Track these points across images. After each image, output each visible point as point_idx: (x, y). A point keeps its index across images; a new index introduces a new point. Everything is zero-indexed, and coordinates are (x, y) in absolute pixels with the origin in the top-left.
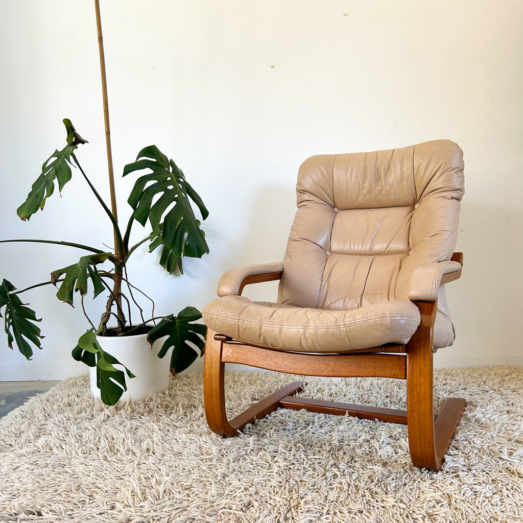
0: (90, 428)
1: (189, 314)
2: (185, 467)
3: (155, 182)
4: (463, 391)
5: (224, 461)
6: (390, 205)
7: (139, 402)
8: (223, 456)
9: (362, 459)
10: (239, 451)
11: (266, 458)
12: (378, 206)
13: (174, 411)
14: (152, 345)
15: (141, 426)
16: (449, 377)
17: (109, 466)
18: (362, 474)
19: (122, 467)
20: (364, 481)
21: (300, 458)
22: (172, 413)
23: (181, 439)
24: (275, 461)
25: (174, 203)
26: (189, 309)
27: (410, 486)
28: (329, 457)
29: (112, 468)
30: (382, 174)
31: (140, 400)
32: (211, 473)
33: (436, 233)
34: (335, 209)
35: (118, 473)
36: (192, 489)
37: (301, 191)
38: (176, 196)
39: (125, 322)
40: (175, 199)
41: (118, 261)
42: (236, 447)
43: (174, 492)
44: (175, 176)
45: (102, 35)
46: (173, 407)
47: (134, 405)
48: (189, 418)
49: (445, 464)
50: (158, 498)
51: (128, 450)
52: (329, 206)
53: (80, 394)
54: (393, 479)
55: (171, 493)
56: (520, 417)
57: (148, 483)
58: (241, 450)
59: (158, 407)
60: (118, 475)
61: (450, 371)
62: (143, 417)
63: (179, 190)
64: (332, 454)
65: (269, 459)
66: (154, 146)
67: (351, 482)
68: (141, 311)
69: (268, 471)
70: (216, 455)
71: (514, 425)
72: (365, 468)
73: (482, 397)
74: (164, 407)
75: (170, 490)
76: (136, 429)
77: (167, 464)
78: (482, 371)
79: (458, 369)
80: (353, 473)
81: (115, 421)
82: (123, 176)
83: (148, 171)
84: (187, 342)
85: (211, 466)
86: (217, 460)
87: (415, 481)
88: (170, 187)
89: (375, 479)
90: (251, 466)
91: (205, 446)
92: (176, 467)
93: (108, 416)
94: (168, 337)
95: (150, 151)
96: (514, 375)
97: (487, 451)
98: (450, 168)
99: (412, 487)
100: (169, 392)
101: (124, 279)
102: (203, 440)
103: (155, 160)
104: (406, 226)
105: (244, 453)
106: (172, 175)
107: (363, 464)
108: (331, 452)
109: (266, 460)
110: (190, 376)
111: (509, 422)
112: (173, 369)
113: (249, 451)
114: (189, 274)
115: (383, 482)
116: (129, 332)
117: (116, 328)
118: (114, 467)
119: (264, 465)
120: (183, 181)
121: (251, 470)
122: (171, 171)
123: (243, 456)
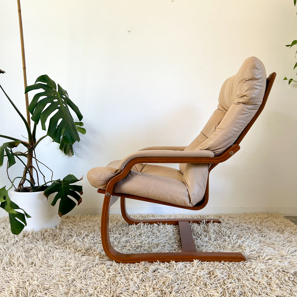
0: (2, 249)
1: (69, 179)
2: (51, 275)
3: (46, 97)
4: (237, 228)
5: (77, 271)
7: (38, 233)
8: (78, 267)
9: (163, 271)
10: (88, 264)
11: (103, 269)
13: (58, 238)
14: (47, 198)
15: (34, 248)
16: (231, 219)
17: (4, 274)
18: (160, 280)
19: (11, 274)
20: (159, 285)
21: (125, 269)
22: (57, 239)
23: (56, 256)
24: (109, 271)
25: (57, 110)
26: (70, 176)
27: (188, 289)
28: (143, 268)
29: (5, 275)
31: (40, 231)
32: (66, 279)
35: (7, 278)
36: (49, 289)
38: (59, 106)
39: (34, 184)
40: (58, 108)
41: (29, 146)
42: (87, 262)
43: (38, 292)
45: (20, 9)
46: (58, 236)
47: (35, 235)
48: (66, 243)
50: (26, 295)
51: (20, 263)
53: (5, 227)
54: (178, 284)
55: (36, 292)
57: (24, 285)
58: (89, 264)
59: (49, 236)
60: (7, 280)
61: (232, 215)
62: (38, 242)
63: (61, 102)
64: (146, 267)
65: (105, 270)
66: (46, 75)
67: (151, 285)
68: (44, 177)
69: (102, 278)
70: (73, 267)
71: (262, 249)
72: (163, 277)
73: (248, 232)
74: (53, 235)
75: (36, 290)
76: (31, 249)
77: (41, 272)
78: (251, 215)
79: (237, 214)
80: (155, 279)
81: (19, 244)
82: (25, 93)
84: (68, 196)
85: (67, 274)
86: (73, 270)
87: (191, 286)
88: (56, 100)
89: (167, 284)
90: (93, 274)
91: (69, 261)
92: (46, 275)
93: (17, 241)
94: (57, 193)
95: (44, 78)
96: (270, 218)
97: (241, 266)
99: (188, 290)
100: (59, 227)
101: (34, 158)
102: (69, 257)
103: (46, 84)
105: (91, 266)
106: (58, 93)
107: (163, 274)
108: (145, 266)
109: (104, 270)
110: (76, 217)
112: (60, 213)
113: (94, 265)
114: (77, 155)
115: (171, 286)
116: (36, 189)
117: (29, 187)
118: (7, 274)
119: (101, 274)
120: (65, 97)
121: (92, 277)
122: (57, 91)
123: (90, 268)
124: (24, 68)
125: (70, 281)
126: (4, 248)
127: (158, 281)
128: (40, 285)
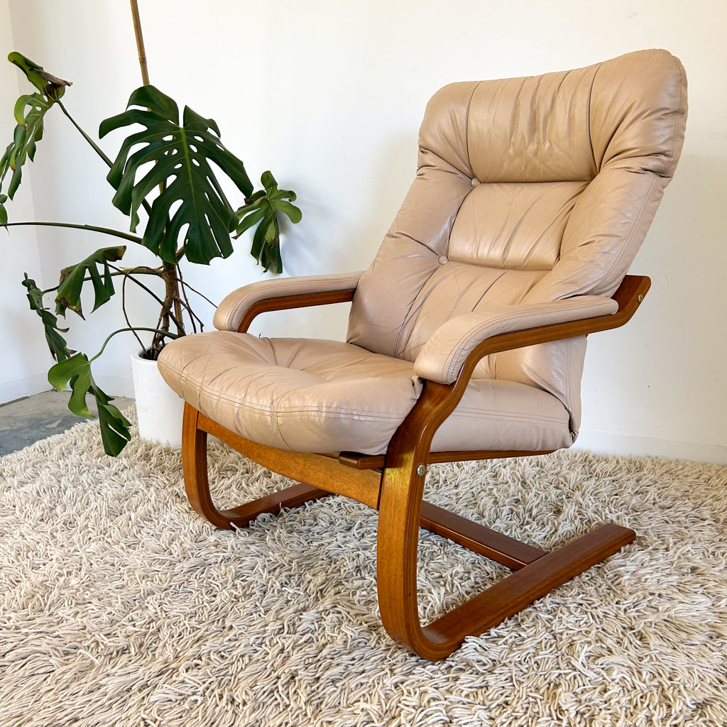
3: (148, 144)
5: (176, 568)
6: (550, 179)
8: (184, 559)
12: (534, 178)
25: (173, 178)
30: (541, 119)
33: (591, 240)
34: (474, 182)
37: (424, 149)
40: (175, 172)
44: (186, 133)
49: (459, 651)
50: (43, 608)
52: (461, 175)
56: (698, 585)
60: (37, 563)
61: (681, 467)
63: (187, 157)
66: (151, 87)
70: (176, 555)
75: (65, 601)
76: (135, 493)
79: (700, 465)
82: (101, 137)
83: (137, 128)
86: (169, 565)
87: (383, 670)
88: (171, 152)
95: (144, 95)
98: (649, 109)
101: (178, 279)
103: (149, 110)
104: (558, 225)
106: (182, 131)
111: (663, 592)
113: (220, 560)
119: (216, 587)
120: (202, 140)
121: (193, 591)
122: (181, 125)
123: (210, 564)
124: (143, 61)
125: (142, 592)
126: (89, 481)
127: (317, 638)
128: (81, 589)
